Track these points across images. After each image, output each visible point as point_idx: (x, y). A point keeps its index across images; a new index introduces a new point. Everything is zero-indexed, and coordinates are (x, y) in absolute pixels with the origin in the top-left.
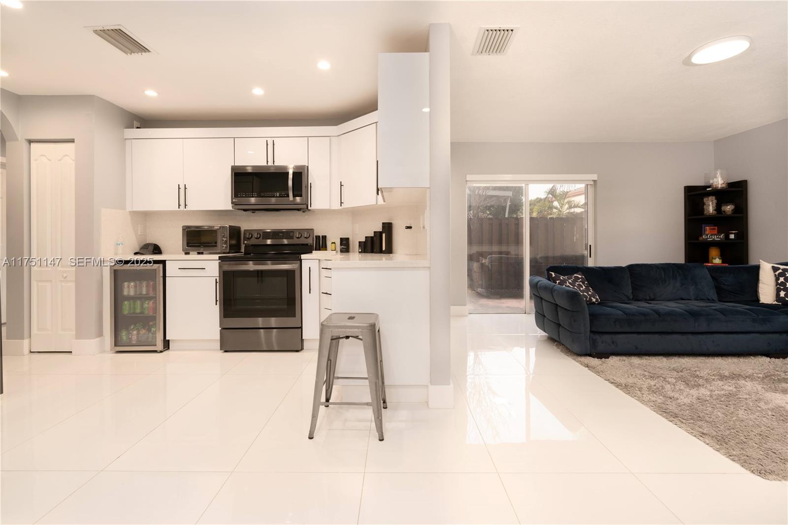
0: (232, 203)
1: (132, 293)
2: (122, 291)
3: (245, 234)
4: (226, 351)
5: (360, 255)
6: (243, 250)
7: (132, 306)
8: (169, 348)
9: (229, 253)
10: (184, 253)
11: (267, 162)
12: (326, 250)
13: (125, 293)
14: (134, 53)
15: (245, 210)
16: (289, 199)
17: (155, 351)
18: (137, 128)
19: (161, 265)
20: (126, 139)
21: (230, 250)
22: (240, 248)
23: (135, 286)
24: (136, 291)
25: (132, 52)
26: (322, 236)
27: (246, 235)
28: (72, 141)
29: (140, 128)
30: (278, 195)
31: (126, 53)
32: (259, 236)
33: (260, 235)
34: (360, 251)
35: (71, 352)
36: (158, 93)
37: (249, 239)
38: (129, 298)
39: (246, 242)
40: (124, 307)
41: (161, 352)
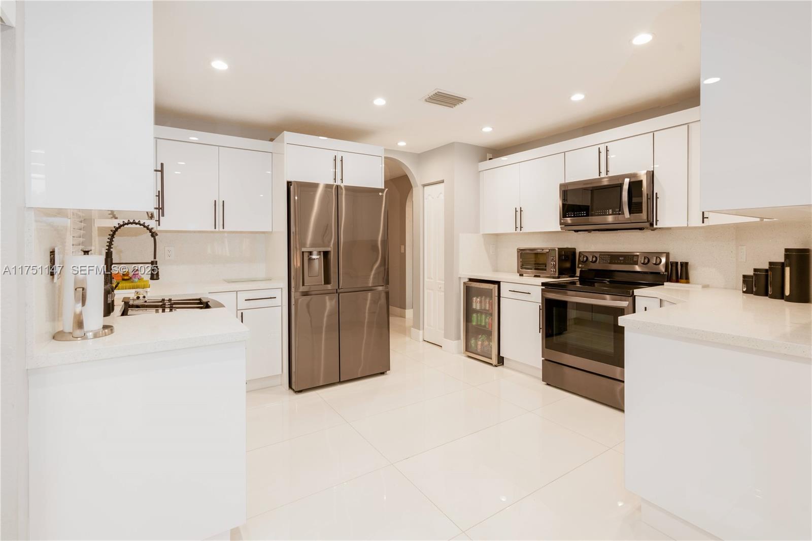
0: (561, 224)
1: (478, 308)
2: (472, 305)
3: (580, 256)
4: (548, 384)
5: (744, 297)
6: (578, 274)
7: (479, 318)
8: (503, 364)
9: (558, 278)
10: (519, 274)
11: (600, 173)
12: (688, 282)
13: (474, 307)
14: (456, 105)
15: (576, 231)
16: (624, 216)
17: (491, 364)
18: (490, 159)
19: (497, 286)
20: (480, 172)
21: (558, 275)
22: (575, 272)
23: (481, 302)
24: (481, 306)
25: (455, 105)
26: (681, 263)
27: (581, 258)
28: (442, 182)
29: (491, 159)
30: (610, 213)
31: (452, 107)
32: (594, 259)
33: (596, 258)
34: (745, 290)
35: (441, 347)
36: (492, 128)
37: (584, 262)
38: (477, 312)
39: (580, 266)
40: (473, 319)
41: (496, 366)
